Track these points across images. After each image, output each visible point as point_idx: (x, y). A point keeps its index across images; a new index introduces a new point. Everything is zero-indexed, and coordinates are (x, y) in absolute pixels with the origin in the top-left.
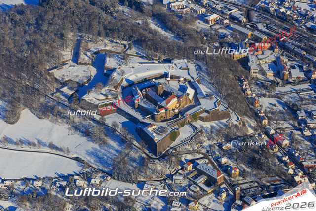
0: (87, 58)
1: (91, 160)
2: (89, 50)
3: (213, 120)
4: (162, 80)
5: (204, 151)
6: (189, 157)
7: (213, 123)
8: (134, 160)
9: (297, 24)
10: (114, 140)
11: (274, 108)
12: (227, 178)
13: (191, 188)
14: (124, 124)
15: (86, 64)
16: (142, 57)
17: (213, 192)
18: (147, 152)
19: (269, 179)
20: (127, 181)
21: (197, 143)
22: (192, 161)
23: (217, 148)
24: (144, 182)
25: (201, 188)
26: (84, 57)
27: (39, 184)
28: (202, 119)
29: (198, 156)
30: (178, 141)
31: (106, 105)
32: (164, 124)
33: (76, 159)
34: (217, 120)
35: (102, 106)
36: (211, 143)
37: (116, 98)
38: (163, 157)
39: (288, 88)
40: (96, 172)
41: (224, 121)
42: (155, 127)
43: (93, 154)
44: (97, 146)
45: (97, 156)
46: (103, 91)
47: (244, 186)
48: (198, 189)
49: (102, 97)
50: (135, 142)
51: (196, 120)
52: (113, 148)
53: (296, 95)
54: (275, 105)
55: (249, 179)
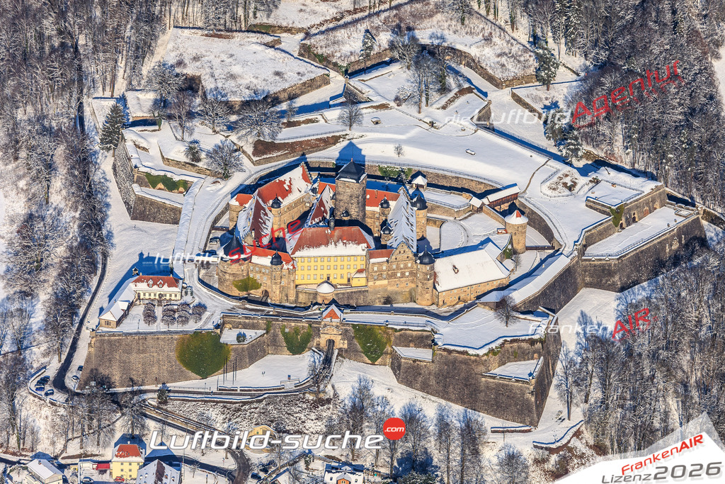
0: (353, 46)
2: (404, 30)
3: (444, 394)
5: (259, 456)
7: (429, 405)
28: (396, 366)
30: (213, 382)
31: (168, 184)
32: (217, 306)
34: (460, 400)
35: (152, 181)
37: (221, 175)
38: (93, 399)
41: (492, 422)
51: (371, 356)
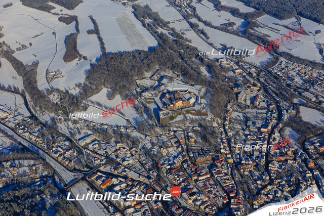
0: (156, 78)
1: (133, 121)
2: (160, 74)
3: (197, 115)
4: (183, 93)
5: (184, 128)
6: (175, 129)
7: (197, 117)
8: (149, 125)
9: (282, 81)
10: (146, 115)
11: (238, 118)
12: (187, 142)
13: (167, 142)
14: (154, 109)
15: (154, 80)
16: (183, 82)
17: (177, 146)
18: (157, 122)
19: (209, 148)
20: (141, 133)
21: (182, 123)
22: (175, 132)
23: (191, 127)
24: (148, 135)
25: (172, 144)
26: (155, 77)
27: (106, 127)
28: (192, 114)
29: (180, 129)
30: (174, 121)
31: (151, 99)
32: (170, 112)
33: (127, 120)
34: (199, 116)
35: (149, 99)
36: (190, 125)
37: (157, 96)
38: (162, 126)
39: (254, 110)
40: (132, 127)
41: (204, 117)
42: (164, 112)
43: (135, 119)
44: (138, 116)
45: (136, 121)
46: (152, 93)
47: (193, 148)
48: (170, 144)
49: (150, 95)
50: (154, 117)
51: (188, 113)
52: (144, 118)
53: (255, 114)
54: (239, 117)
55: (198, 145)
